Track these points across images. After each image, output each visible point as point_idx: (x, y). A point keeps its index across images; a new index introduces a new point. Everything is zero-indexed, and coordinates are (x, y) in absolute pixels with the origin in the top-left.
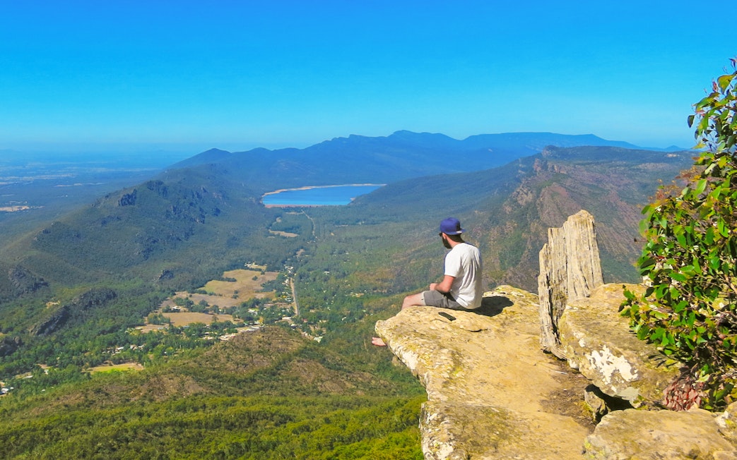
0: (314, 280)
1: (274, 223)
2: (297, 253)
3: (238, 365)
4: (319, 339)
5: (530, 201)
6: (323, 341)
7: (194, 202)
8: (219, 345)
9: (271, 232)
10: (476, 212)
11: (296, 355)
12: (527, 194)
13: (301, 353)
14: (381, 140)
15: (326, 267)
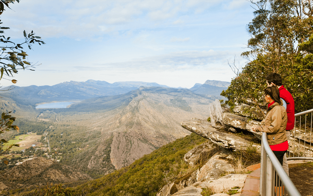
0: (57, 137)
1: (40, 116)
2: (49, 127)
3: (24, 174)
4: (59, 161)
5: (136, 105)
6: (61, 161)
7: (3, 107)
8: (15, 167)
9: (38, 119)
10: (117, 109)
11: (50, 167)
12: (134, 103)
13: (52, 167)
14: (82, 83)
15: (62, 132)
